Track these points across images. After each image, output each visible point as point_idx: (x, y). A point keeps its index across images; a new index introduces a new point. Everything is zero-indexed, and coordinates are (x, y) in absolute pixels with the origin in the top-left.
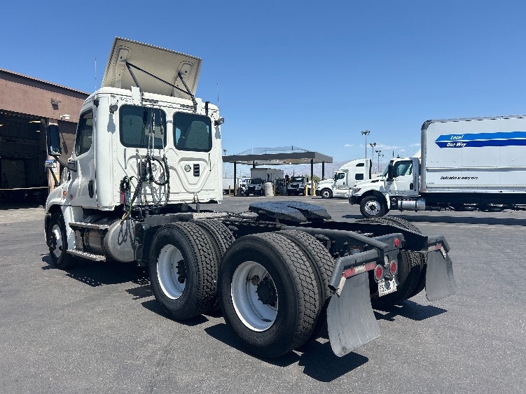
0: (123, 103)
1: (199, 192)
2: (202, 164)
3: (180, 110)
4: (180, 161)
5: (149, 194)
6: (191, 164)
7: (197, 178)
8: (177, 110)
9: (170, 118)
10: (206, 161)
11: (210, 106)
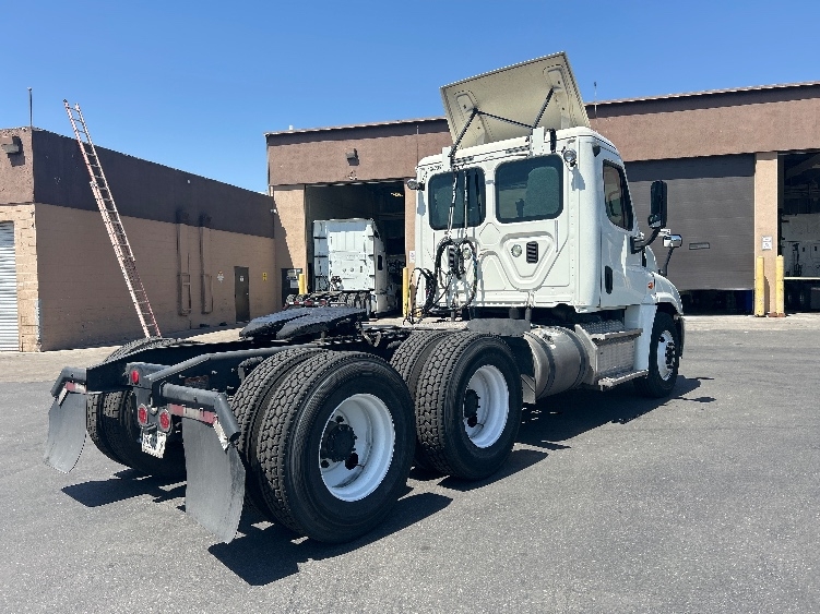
0: (430, 174)
1: (536, 289)
2: (542, 241)
3: (504, 160)
4: (504, 240)
5: (461, 292)
6: (523, 243)
7: (533, 265)
8: (501, 161)
9: (490, 176)
10: (550, 235)
11: (559, 134)
